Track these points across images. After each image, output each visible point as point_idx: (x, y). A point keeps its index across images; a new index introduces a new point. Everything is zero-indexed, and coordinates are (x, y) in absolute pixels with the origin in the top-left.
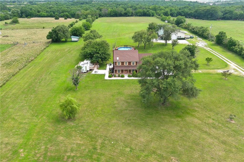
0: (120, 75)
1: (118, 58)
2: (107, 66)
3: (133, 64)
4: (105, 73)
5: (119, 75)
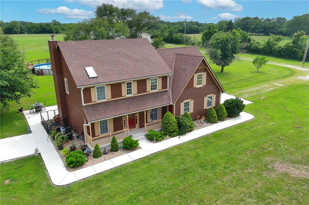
0: (120, 140)
1: (91, 72)
2: (27, 117)
3: (154, 87)
4: (37, 150)
5: (114, 141)
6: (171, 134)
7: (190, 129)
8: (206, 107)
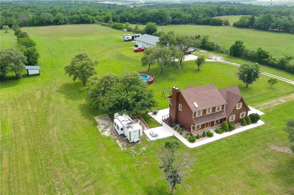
1: (196, 105)
2: (152, 116)
3: (218, 109)
4: (174, 134)
5: (204, 133)
6: (226, 131)
7: (234, 129)
8: (241, 117)
